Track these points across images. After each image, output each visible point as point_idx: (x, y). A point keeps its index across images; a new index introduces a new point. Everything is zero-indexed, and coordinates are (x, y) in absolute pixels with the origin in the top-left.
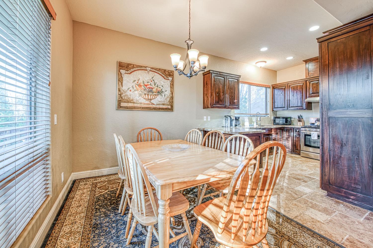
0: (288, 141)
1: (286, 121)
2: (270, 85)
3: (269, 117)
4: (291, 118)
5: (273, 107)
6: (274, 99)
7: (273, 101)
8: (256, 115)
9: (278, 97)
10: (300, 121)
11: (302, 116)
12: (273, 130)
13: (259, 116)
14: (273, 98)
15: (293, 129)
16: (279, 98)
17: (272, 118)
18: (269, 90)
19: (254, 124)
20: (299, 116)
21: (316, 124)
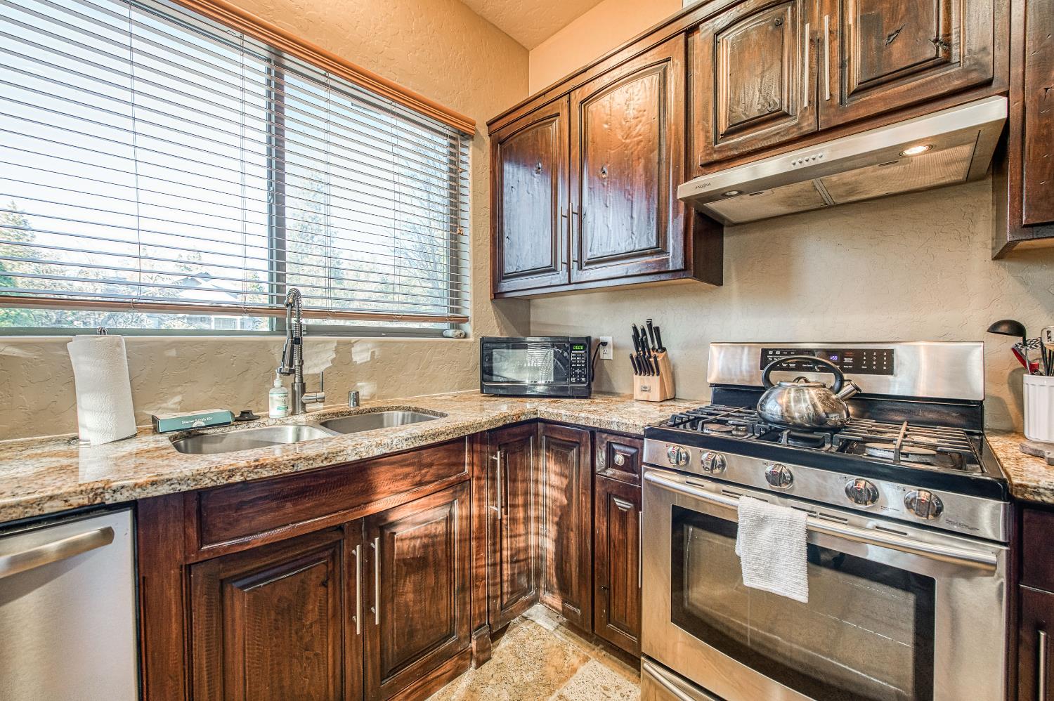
3: (471, 339)
5: (497, 272)
6: (501, 213)
7: (497, 234)
9: (519, 201)
14: (495, 210)
15: (595, 435)
16: (522, 203)
18: (470, 153)
20: (643, 330)
21: (773, 407)
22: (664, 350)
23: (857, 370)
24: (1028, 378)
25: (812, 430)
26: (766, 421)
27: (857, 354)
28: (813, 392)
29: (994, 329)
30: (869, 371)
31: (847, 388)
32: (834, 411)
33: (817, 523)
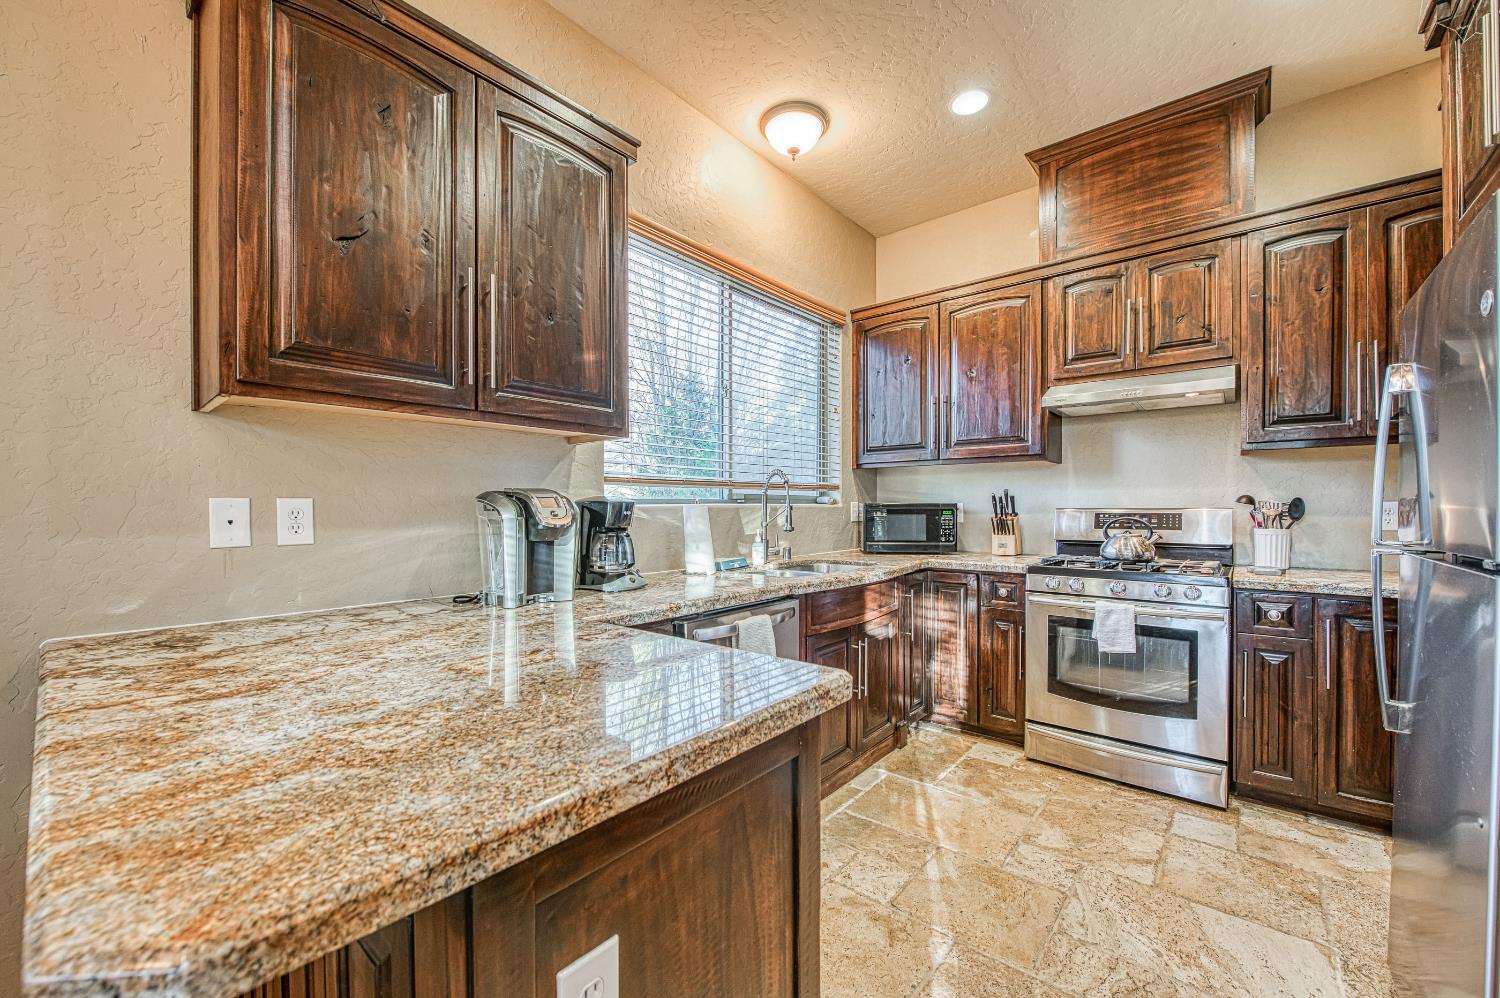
0: (947, 657)
1: (933, 529)
2: (842, 309)
3: (840, 505)
4: (952, 508)
5: (860, 445)
6: (865, 394)
7: (861, 411)
8: (767, 493)
9: (886, 385)
10: (1002, 527)
11: (1012, 498)
12: (869, 596)
13: (780, 499)
14: (858, 389)
15: (978, 576)
16: (890, 387)
17: (855, 510)
18: (840, 340)
19: (750, 555)
20: (1001, 498)
21: (1110, 550)
22: (1016, 514)
23: (1160, 527)
24: (1257, 531)
25: (1134, 563)
26: (1107, 559)
27: (1160, 516)
28: (1135, 540)
29: (1239, 500)
30: (1168, 528)
31: (1155, 537)
32: (1147, 550)
33: (1139, 609)
